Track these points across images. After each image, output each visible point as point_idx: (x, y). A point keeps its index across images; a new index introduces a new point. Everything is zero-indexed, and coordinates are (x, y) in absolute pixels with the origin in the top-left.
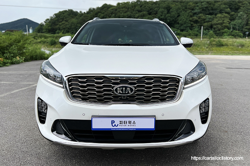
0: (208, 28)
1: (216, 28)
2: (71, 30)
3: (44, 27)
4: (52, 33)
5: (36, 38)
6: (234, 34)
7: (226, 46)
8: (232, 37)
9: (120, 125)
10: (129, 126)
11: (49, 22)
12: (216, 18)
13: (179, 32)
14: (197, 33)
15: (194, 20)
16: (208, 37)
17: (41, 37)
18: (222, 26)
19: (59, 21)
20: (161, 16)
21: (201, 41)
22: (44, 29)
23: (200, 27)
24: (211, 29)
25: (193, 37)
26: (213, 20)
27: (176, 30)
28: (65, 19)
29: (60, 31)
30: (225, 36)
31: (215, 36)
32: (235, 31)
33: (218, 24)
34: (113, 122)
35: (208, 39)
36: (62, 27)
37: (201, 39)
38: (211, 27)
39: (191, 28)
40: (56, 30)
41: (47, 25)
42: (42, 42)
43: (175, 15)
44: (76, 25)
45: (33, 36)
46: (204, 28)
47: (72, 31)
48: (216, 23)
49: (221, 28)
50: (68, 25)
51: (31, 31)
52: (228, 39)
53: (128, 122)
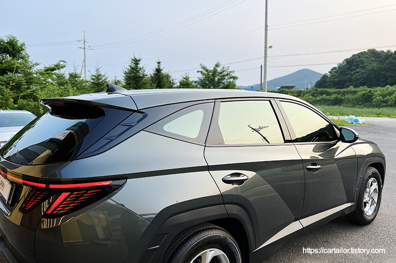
3: (328, 79)
4: (338, 86)
5: (315, 95)
11: (335, 72)
17: (322, 93)
19: (351, 69)
28: (362, 65)
36: (355, 77)
45: (312, 93)
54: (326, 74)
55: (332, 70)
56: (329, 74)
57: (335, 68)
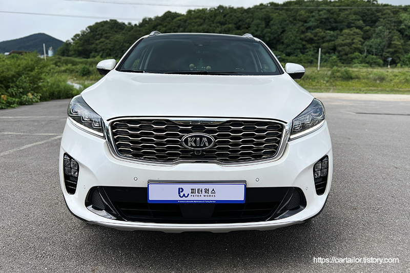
0: (329, 51)
1: (342, 51)
2: (114, 52)
3: (72, 46)
4: (84, 56)
5: (59, 64)
6: (369, 61)
7: (356, 80)
8: (367, 65)
9: (191, 196)
10: (205, 196)
11: (79, 39)
12: (342, 35)
13: (283, 57)
14: (312, 59)
15: (308, 38)
16: (329, 65)
17: (66, 63)
18: (351, 49)
19: (95, 38)
20: (257, 31)
21: (318, 71)
22: (71, 50)
23: (316, 49)
24: (334, 53)
25: (306, 64)
26: (337, 38)
27: (279, 53)
28: (105, 35)
29: (96, 54)
30: (355, 63)
31: (340, 64)
32: (371, 56)
33: (345, 45)
34: (180, 190)
35: (329, 69)
36: (100, 47)
37: (319, 68)
38: (334, 49)
39: (302, 50)
40: (91, 53)
41: (76, 44)
42: (68, 71)
43: (278, 30)
44: (122, 44)
45: (54, 62)
46: (323, 50)
47: (116, 54)
48: (342, 44)
49: (349, 51)
50: (110, 44)
51: (50, 53)
52: (360, 69)
53: (203, 191)
54: (68, 41)
56: (72, 41)
57: (77, 35)
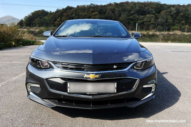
1: (146, 24)
8: (157, 30)
12: (146, 17)
15: (131, 18)
19: (35, 18)
22: (24, 23)
26: (144, 19)
32: (159, 26)
36: (37, 22)
37: (136, 31)
38: (143, 23)
41: (26, 20)
43: (118, 15)
46: (138, 24)
48: (146, 21)
49: (149, 24)
50: (42, 20)
54: (22, 19)
55: (25, 17)
56: (24, 19)
57: (26, 17)
